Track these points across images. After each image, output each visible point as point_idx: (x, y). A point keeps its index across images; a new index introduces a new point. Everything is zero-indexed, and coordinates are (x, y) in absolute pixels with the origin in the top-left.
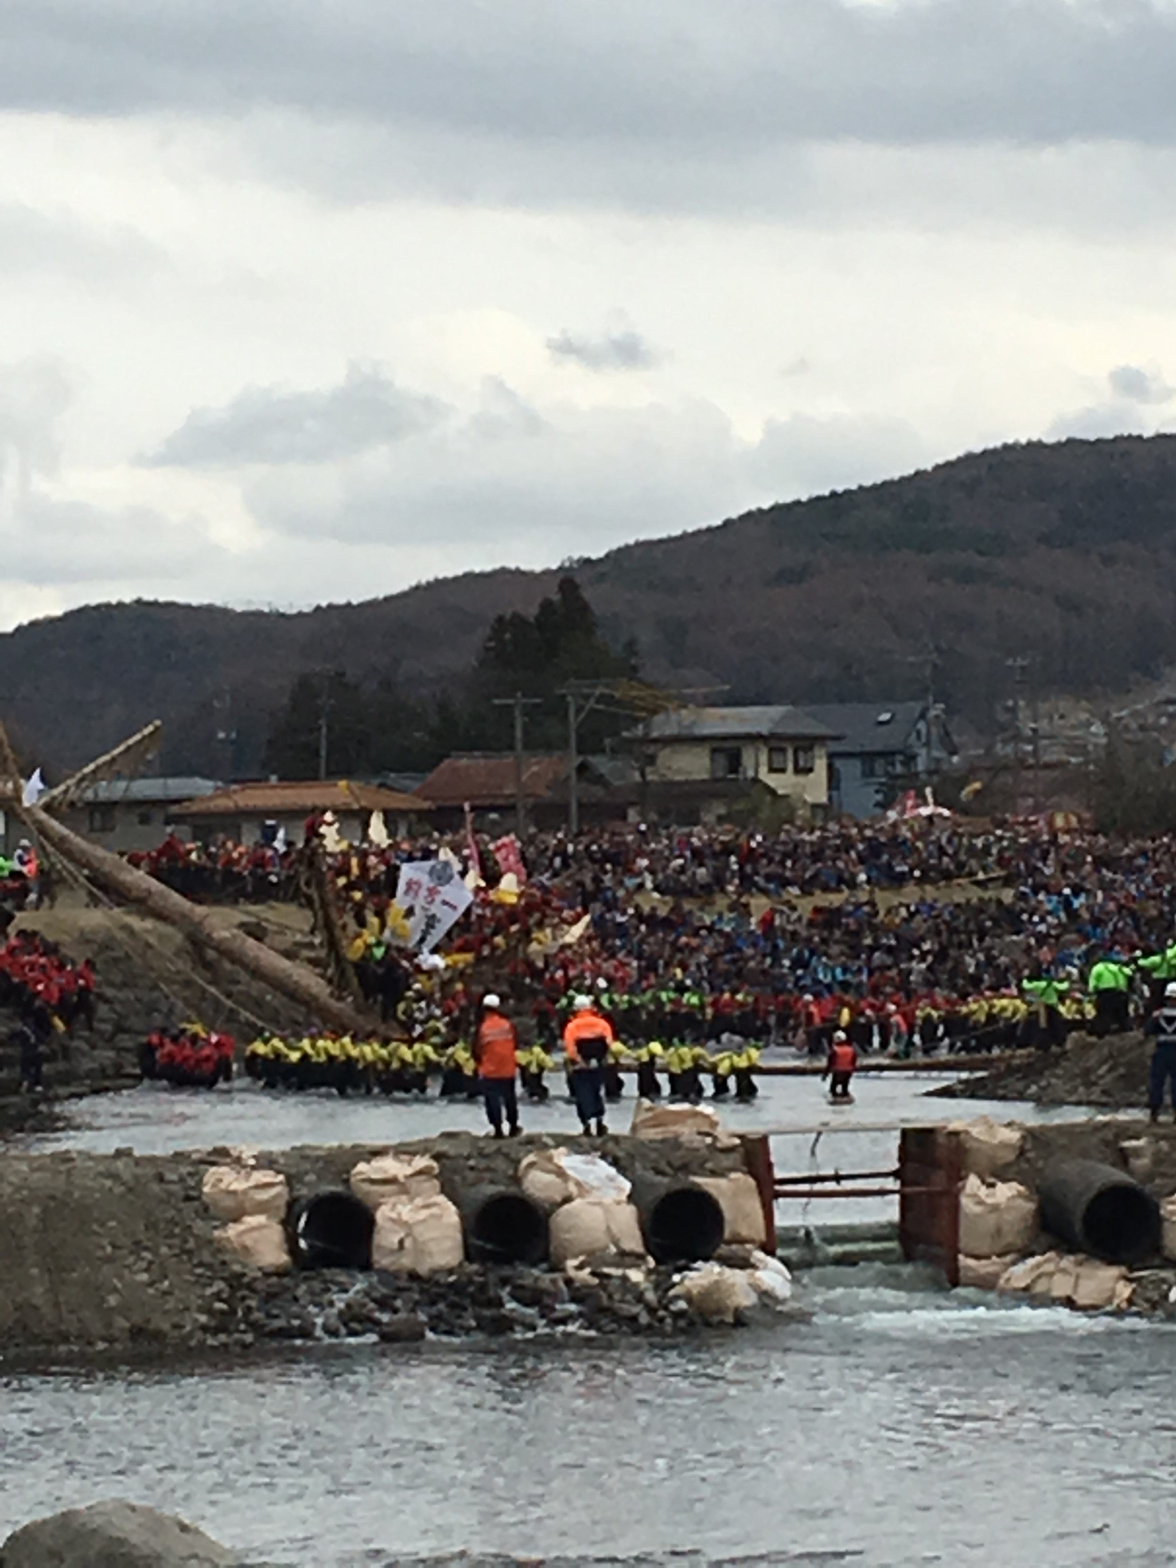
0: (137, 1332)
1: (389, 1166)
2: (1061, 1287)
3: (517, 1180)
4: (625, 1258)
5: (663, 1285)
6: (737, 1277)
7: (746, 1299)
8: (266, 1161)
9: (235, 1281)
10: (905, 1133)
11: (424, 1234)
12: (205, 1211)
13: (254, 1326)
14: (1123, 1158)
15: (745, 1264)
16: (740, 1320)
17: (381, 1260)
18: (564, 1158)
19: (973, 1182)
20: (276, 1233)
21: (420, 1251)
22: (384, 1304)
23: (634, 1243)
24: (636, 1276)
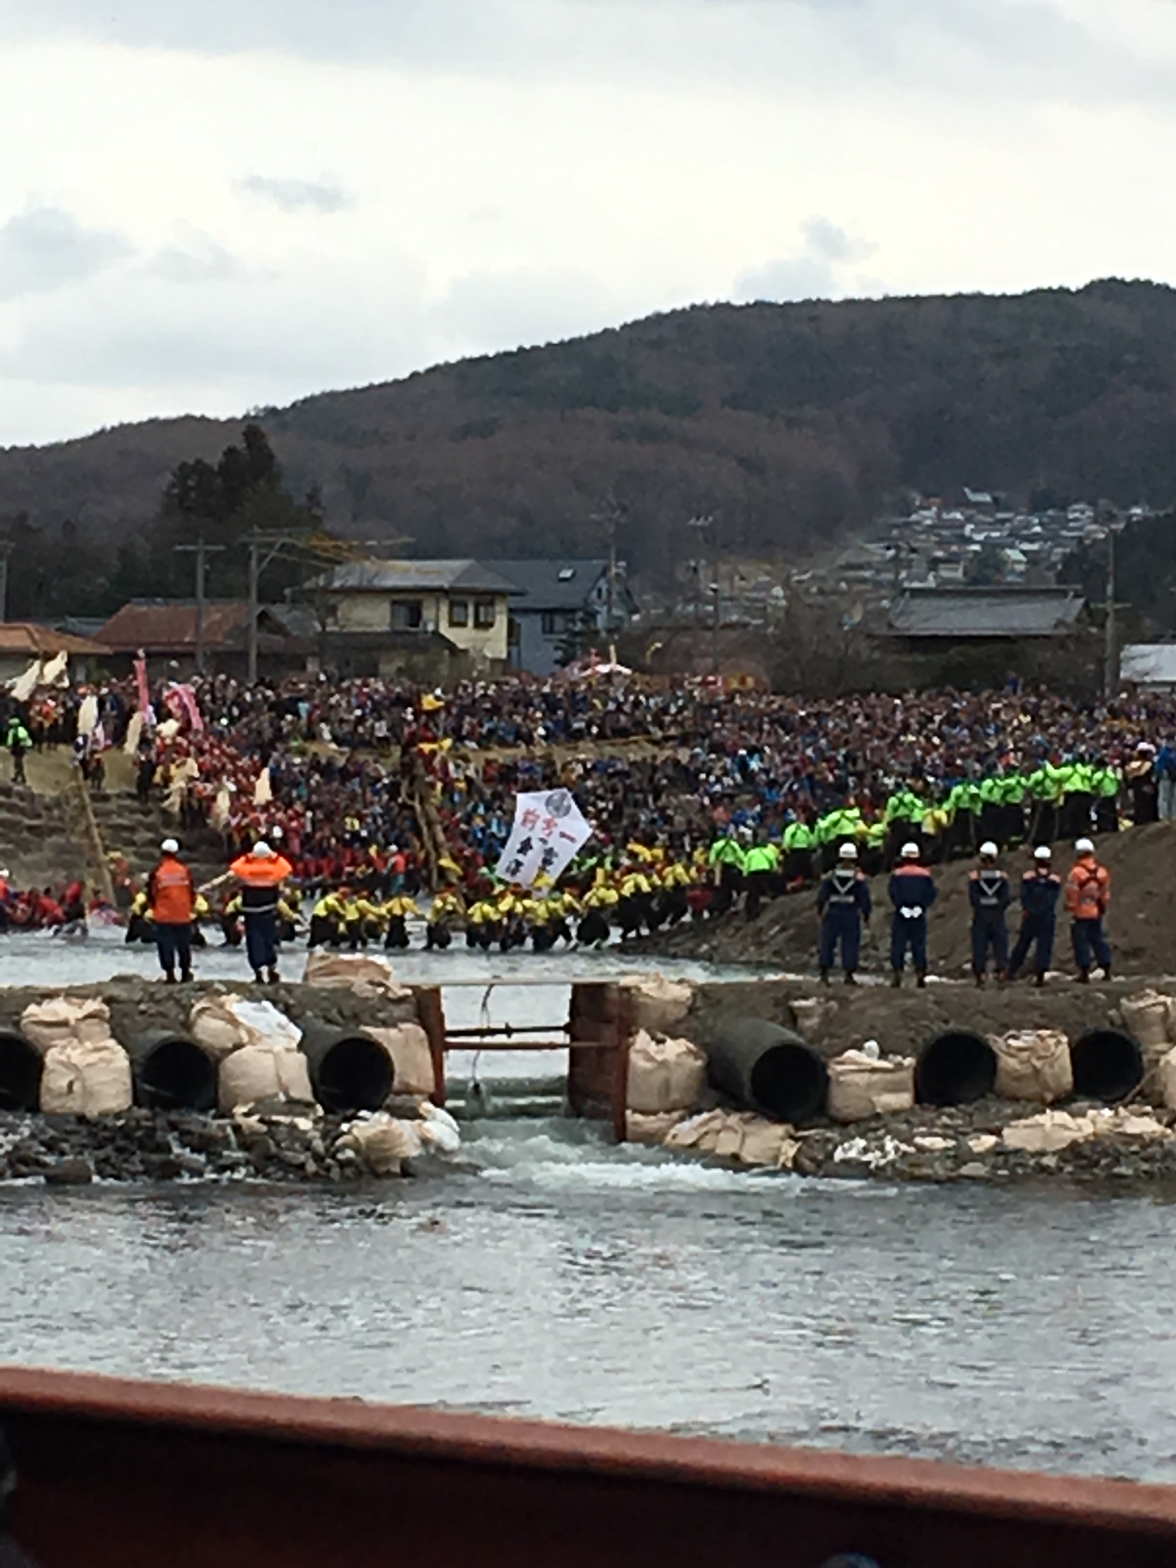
1: (59, 1009)
2: (727, 1145)
3: (187, 1026)
4: (294, 1106)
5: (330, 1135)
6: (405, 1128)
7: (413, 1151)
10: (577, 989)
11: (95, 1078)
14: (793, 1018)
15: (414, 1115)
16: (407, 1170)
17: (48, 1102)
18: (235, 1004)
19: (642, 1039)
21: (88, 1094)
22: (51, 1146)
23: (303, 1090)
24: (304, 1124)
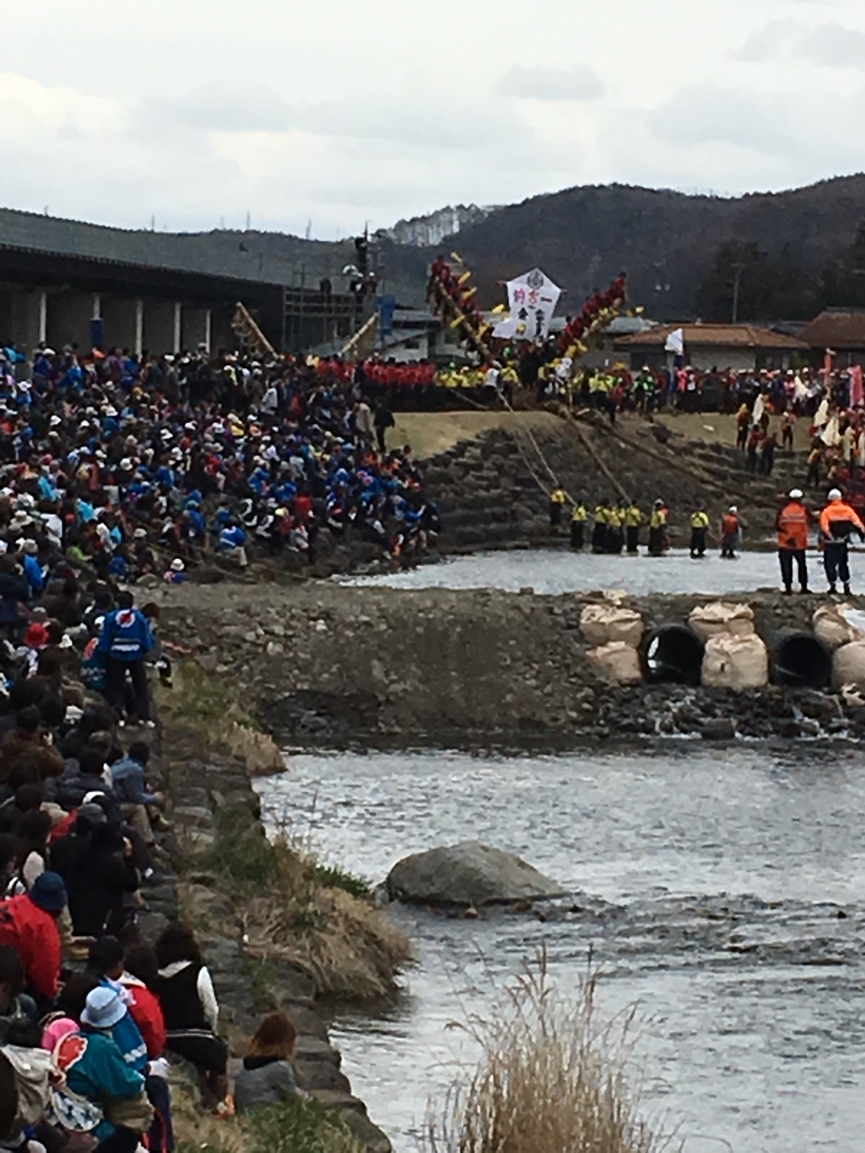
0: (525, 722)
1: (717, 611)
3: (811, 626)
8: (628, 603)
9: (600, 688)
11: (741, 662)
12: (581, 637)
13: (610, 722)
17: (707, 678)
18: (846, 611)
20: (633, 655)
21: (736, 674)
22: (707, 711)
